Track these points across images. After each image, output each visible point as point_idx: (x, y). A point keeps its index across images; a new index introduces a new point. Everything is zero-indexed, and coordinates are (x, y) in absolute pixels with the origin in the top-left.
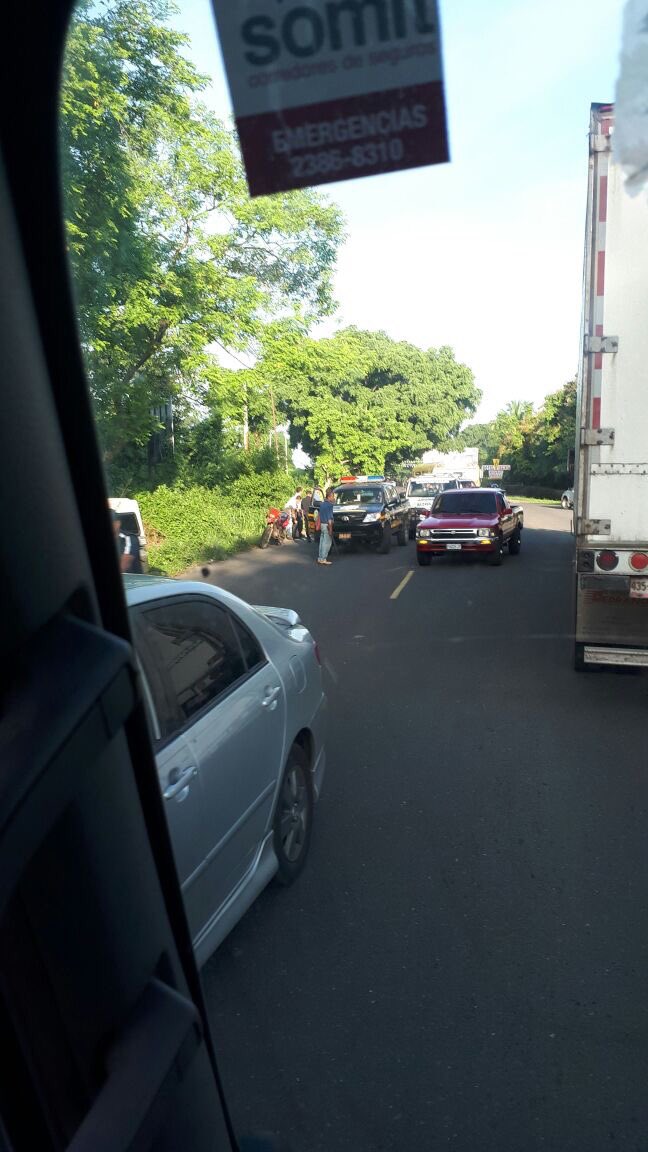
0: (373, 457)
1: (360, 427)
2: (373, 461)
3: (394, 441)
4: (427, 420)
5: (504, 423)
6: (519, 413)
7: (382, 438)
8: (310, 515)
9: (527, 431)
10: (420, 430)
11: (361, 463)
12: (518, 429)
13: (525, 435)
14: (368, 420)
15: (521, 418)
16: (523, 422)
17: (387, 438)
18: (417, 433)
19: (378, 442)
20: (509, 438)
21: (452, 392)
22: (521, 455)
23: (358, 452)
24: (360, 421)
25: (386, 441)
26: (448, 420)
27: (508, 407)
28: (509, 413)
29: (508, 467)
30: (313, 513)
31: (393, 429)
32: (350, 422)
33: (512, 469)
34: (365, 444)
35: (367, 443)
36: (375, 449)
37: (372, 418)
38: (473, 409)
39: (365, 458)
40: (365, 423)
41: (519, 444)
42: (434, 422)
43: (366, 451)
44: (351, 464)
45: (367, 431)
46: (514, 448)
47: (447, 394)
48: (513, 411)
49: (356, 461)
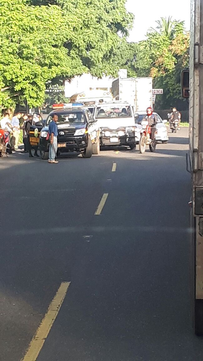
0: (34, 83)
1: (20, 55)
2: (35, 88)
3: (54, 68)
4: (83, 46)
5: (154, 44)
6: (169, 31)
7: (42, 65)
8: (31, 132)
9: (179, 52)
10: (75, 56)
11: (22, 91)
12: (170, 51)
13: (176, 56)
14: (28, 48)
15: (171, 37)
16: (174, 42)
17: (46, 65)
18: (73, 58)
19: (38, 69)
20: (160, 59)
21: (105, 16)
22: (174, 78)
23: (20, 79)
24: (19, 49)
25: (46, 68)
26: (103, 45)
27: (158, 25)
28: (158, 30)
29: (161, 91)
30: (34, 131)
31: (52, 56)
32: (11, 50)
33: (165, 94)
34: (26, 72)
35: (28, 70)
36: (36, 76)
37: (32, 47)
38: (125, 32)
39: (26, 85)
40: (25, 51)
41: (171, 65)
42: (89, 47)
43: (27, 78)
44: (12, 91)
45: (27, 59)
46: (166, 70)
47: (100, 19)
48: (163, 29)
49: (17, 88)
